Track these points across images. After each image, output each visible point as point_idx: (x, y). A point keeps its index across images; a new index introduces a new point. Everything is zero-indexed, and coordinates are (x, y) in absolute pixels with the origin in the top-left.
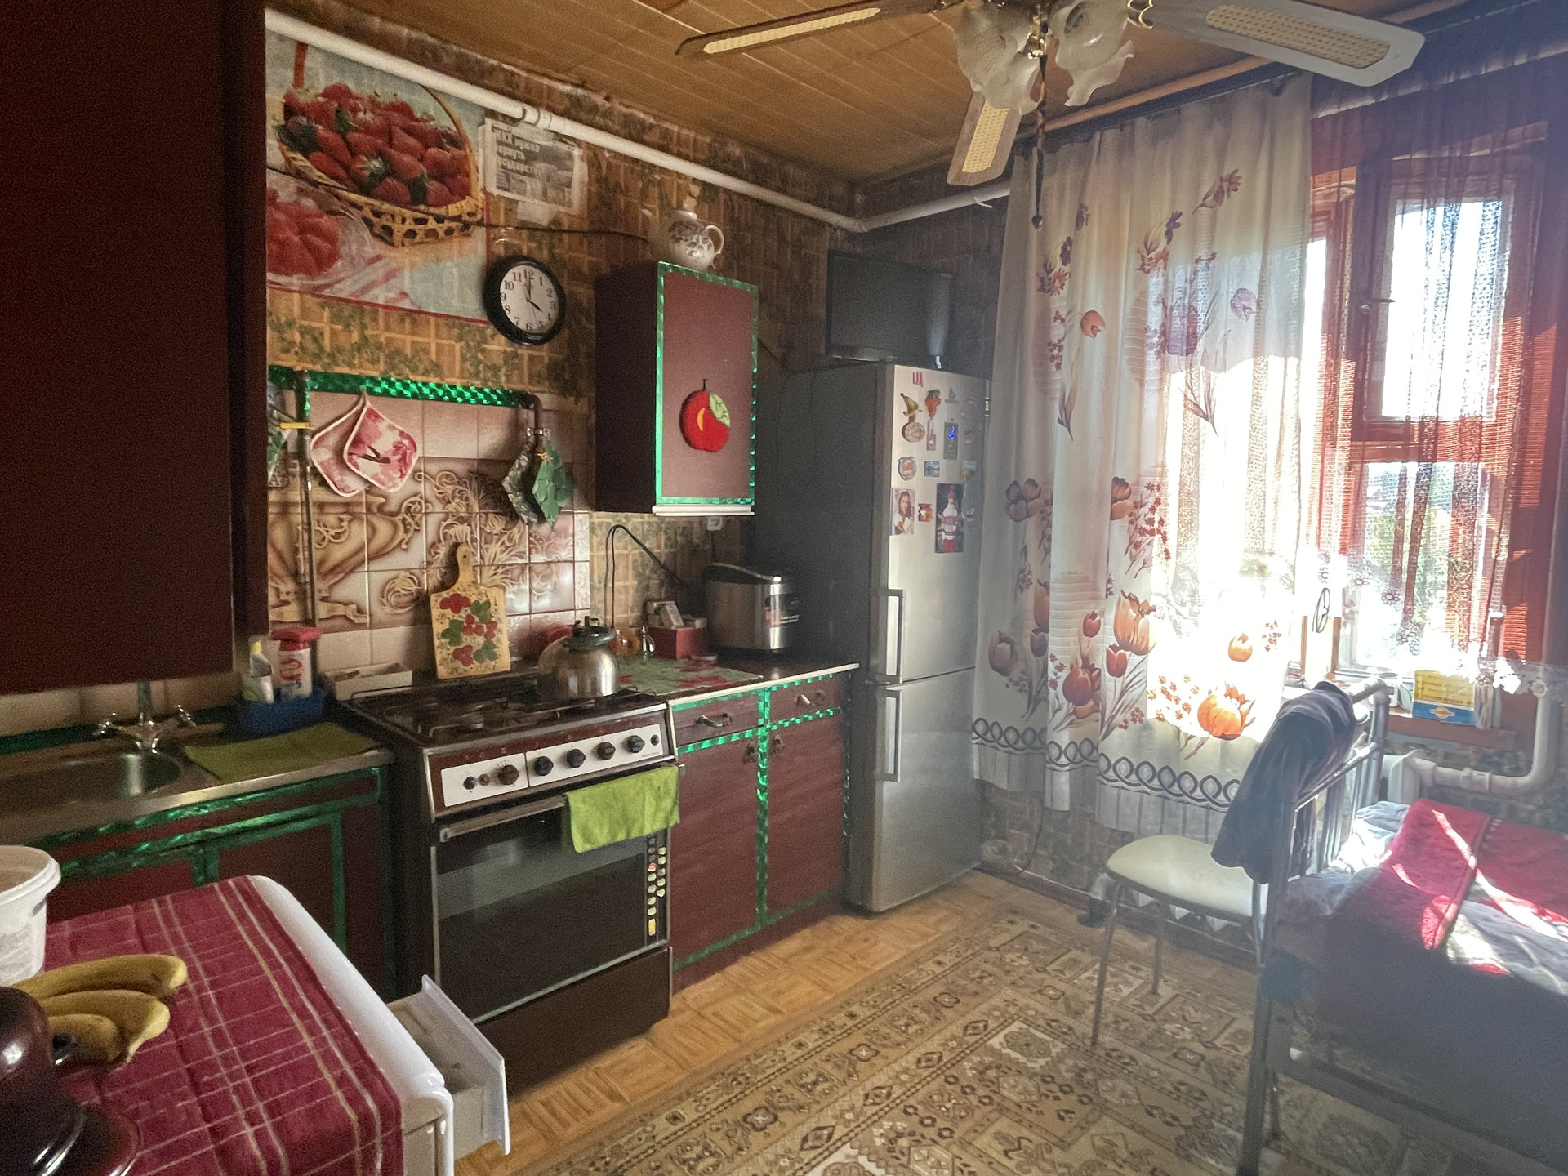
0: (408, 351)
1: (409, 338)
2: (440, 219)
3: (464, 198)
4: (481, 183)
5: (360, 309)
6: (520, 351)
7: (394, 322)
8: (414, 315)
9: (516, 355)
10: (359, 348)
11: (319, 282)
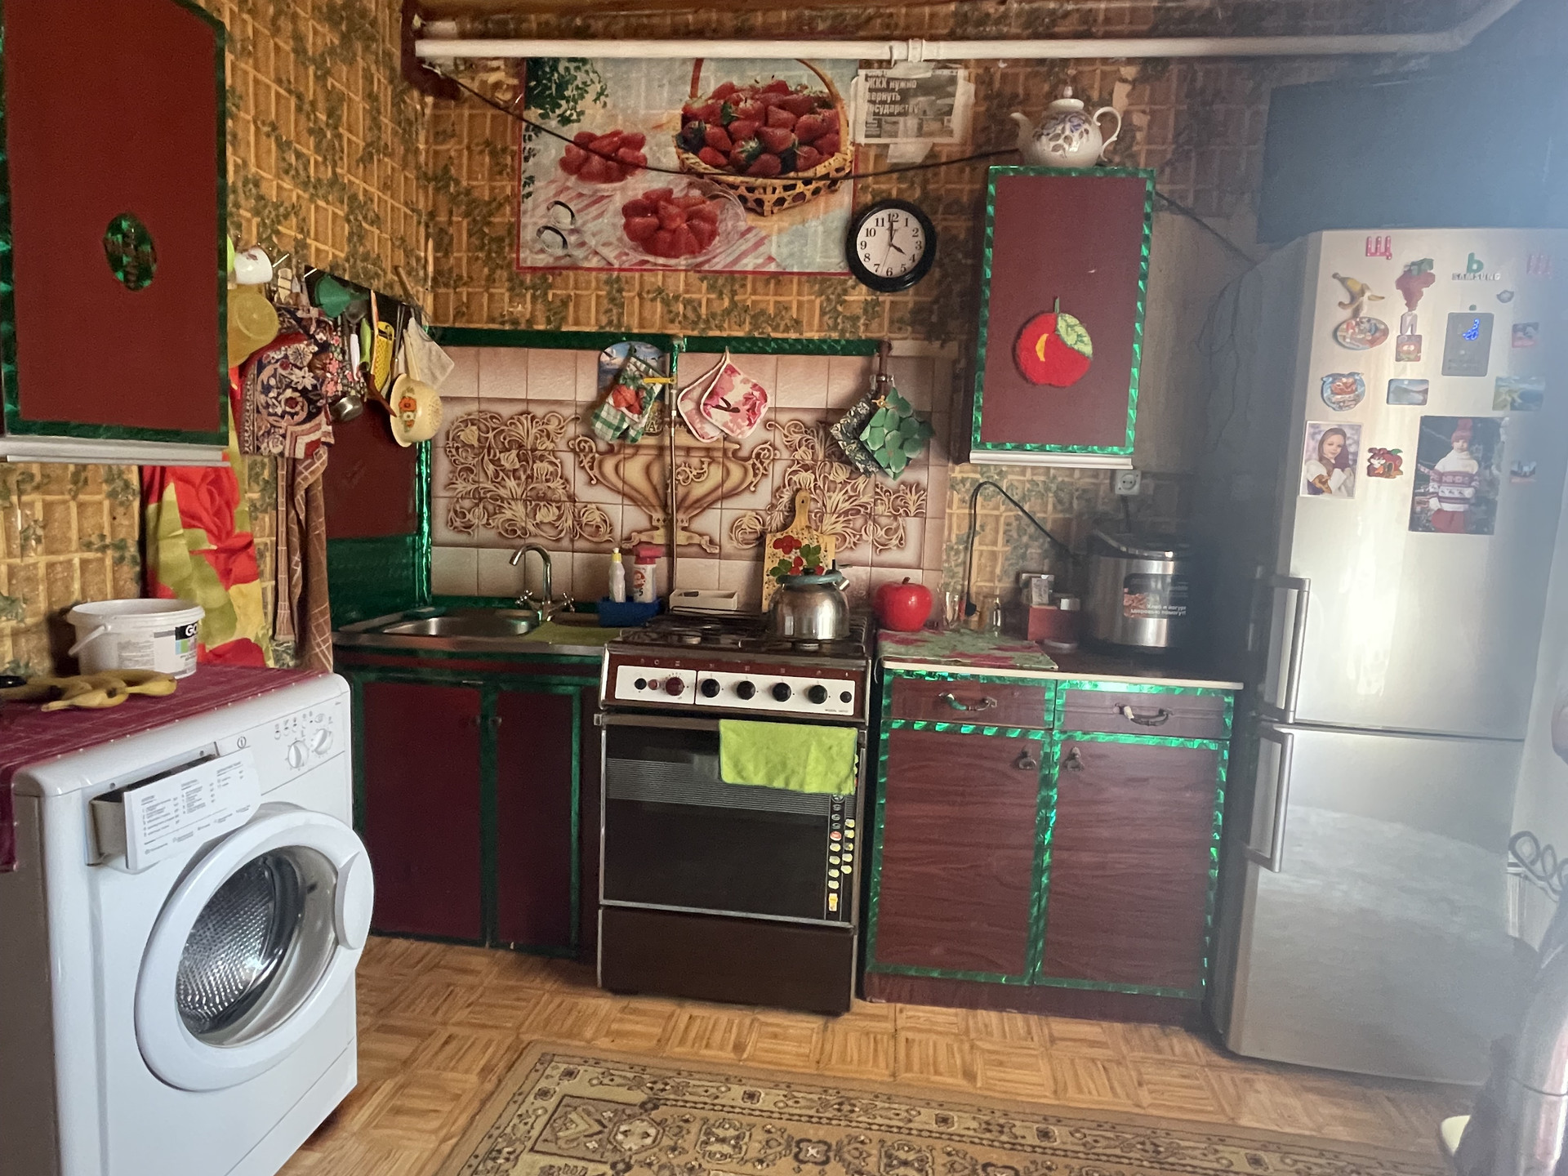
0: (771, 310)
1: (772, 299)
2: (807, 182)
3: (833, 155)
4: (850, 137)
5: (734, 278)
6: (881, 299)
7: (760, 286)
8: (779, 278)
9: (877, 303)
10: (727, 312)
11: (700, 259)
